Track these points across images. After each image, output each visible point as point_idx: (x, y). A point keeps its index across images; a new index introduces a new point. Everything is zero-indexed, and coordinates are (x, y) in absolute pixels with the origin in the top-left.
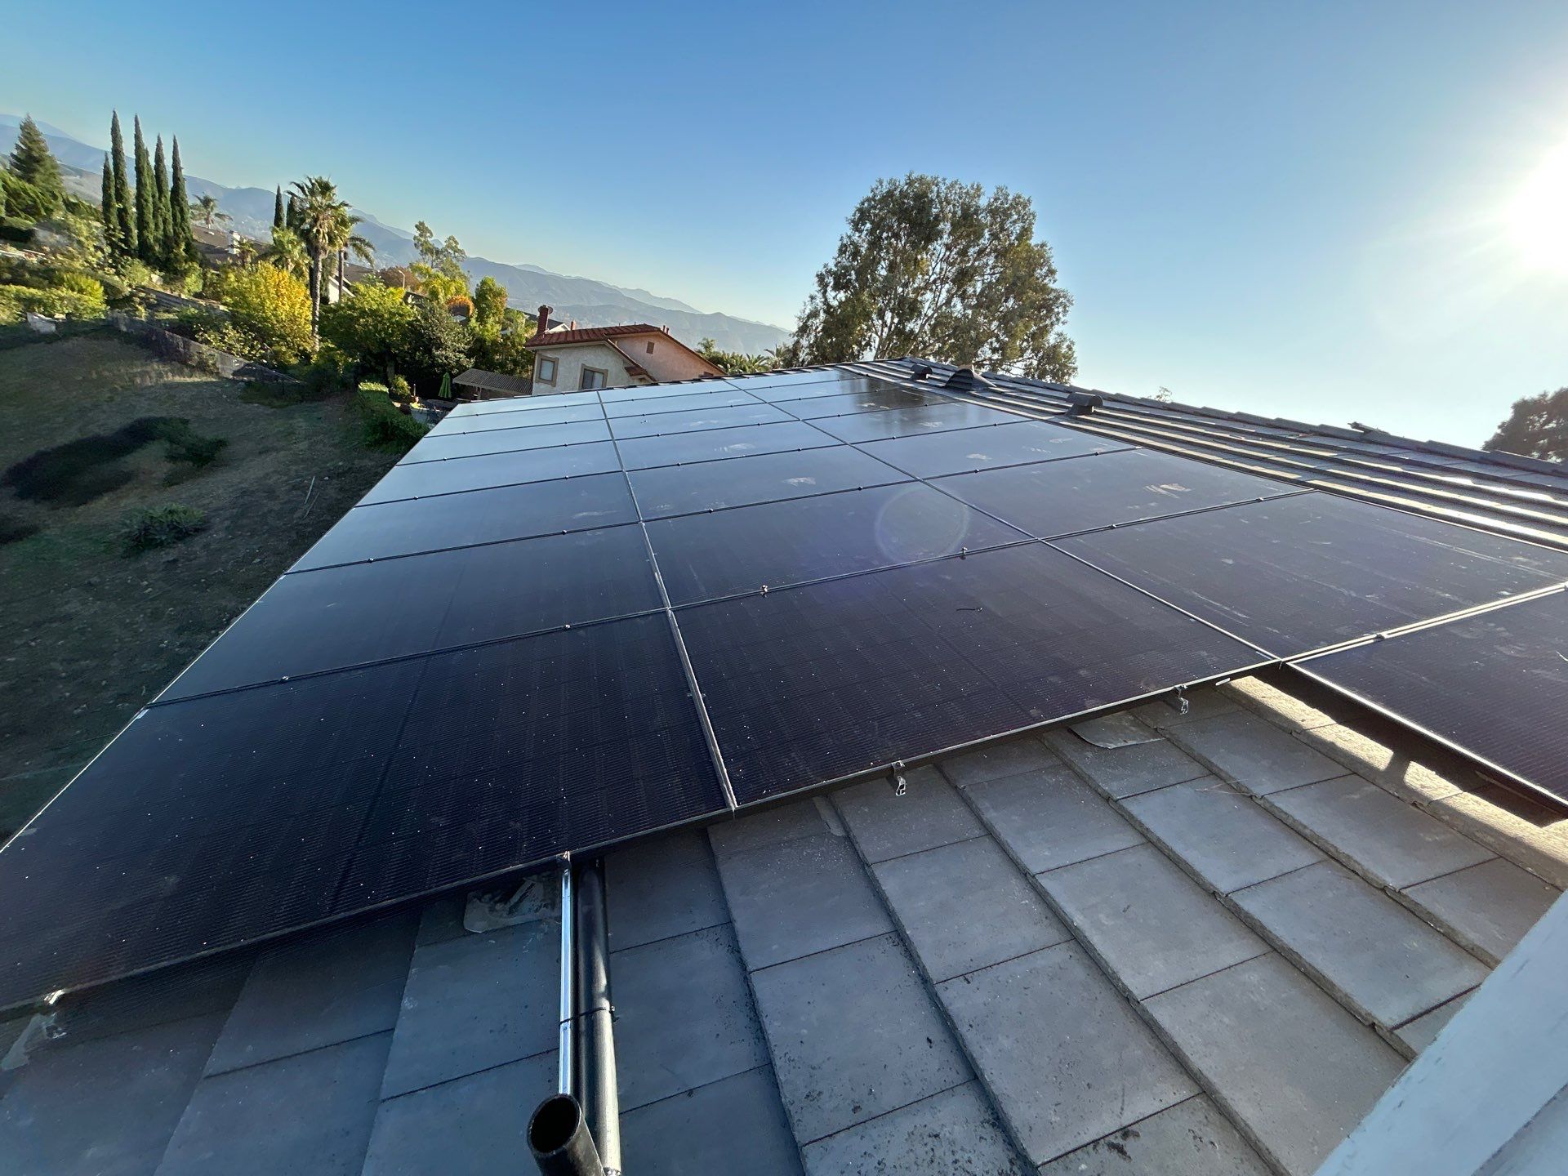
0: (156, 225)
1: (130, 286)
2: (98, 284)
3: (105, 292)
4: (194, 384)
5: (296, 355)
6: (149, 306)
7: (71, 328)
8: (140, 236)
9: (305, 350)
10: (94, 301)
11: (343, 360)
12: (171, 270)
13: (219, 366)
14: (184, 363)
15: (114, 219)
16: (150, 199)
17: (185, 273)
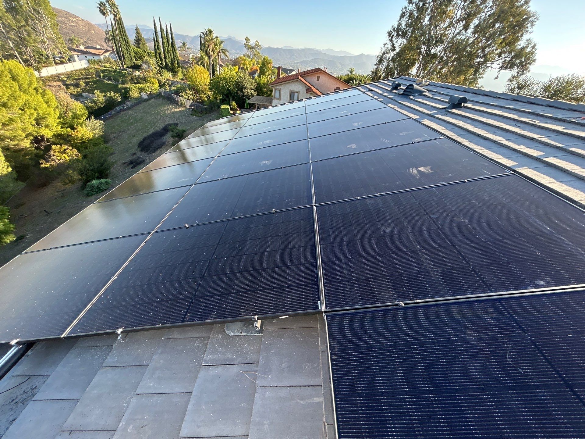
0: (169, 57)
1: (164, 79)
2: (156, 80)
3: (159, 83)
7: (151, 96)
8: (165, 61)
10: (156, 86)
13: (186, 104)
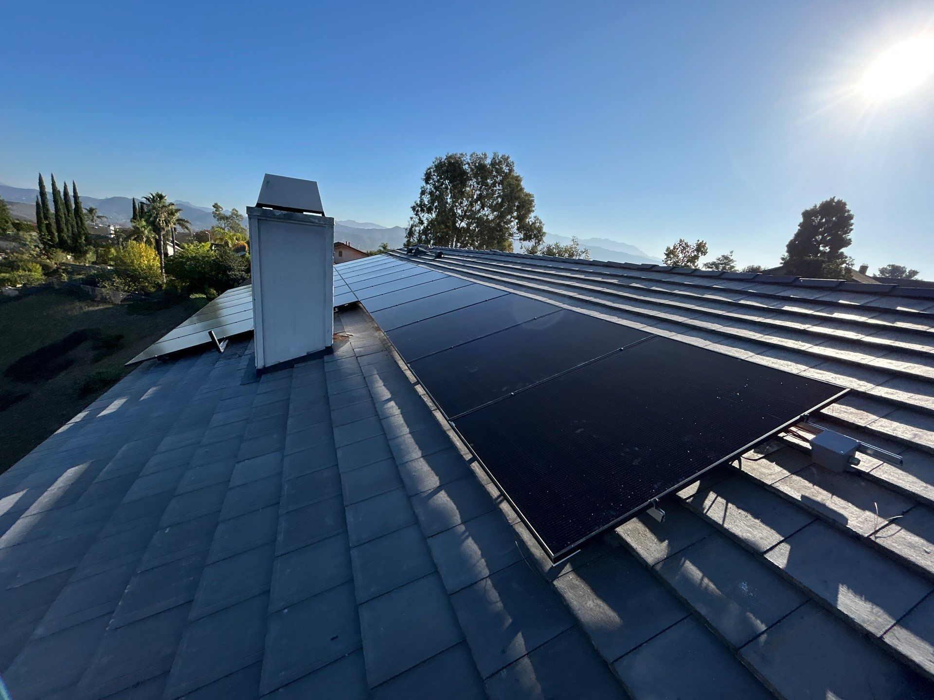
0: (68, 229)
1: (56, 264)
2: (38, 266)
3: (43, 269)
4: (101, 310)
5: (154, 287)
6: (68, 273)
7: (27, 291)
8: (59, 236)
9: (158, 283)
10: (37, 274)
11: (180, 285)
12: (78, 251)
13: (113, 299)
14: (93, 300)
15: (44, 229)
16: (63, 216)
17: (86, 252)
